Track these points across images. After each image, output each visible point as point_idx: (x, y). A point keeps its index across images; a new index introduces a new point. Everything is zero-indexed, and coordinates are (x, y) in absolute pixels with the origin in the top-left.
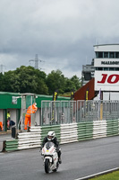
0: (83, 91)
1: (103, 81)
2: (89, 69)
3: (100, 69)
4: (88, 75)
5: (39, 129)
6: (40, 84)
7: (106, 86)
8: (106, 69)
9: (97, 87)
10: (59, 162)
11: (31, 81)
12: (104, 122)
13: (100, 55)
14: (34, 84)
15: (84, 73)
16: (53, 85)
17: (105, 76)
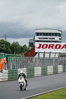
0: (30, 52)
1: (39, 48)
2: (32, 41)
3: (38, 41)
4: (32, 44)
5: (7, 71)
6: (7, 49)
7: (41, 50)
8: (41, 41)
9: (37, 50)
10: (27, 85)
11: (3, 47)
12: (40, 68)
13: (38, 34)
14: (4, 48)
15: (29, 43)
16: (14, 49)
17: (40, 45)
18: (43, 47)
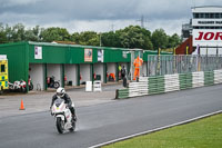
0: (184, 46)
1: (200, 38)
2: (188, 28)
3: (197, 28)
4: (186, 33)
5: (146, 79)
6: (146, 41)
7: (203, 43)
8: (202, 28)
9: (195, 43)
11: (138, 38)
13: (197, 15)
15: (183, 31)
16: (157, 42)
17: (201, 34)
18: (205, 38)
